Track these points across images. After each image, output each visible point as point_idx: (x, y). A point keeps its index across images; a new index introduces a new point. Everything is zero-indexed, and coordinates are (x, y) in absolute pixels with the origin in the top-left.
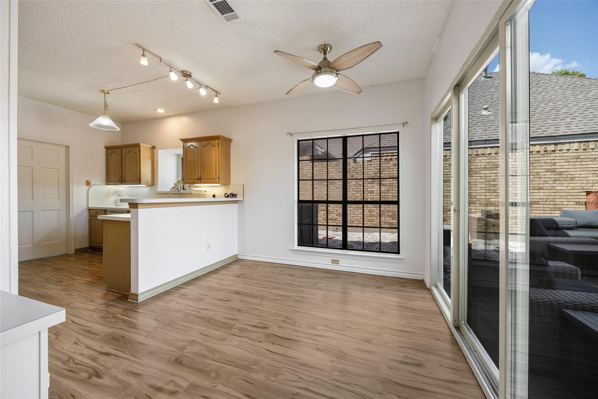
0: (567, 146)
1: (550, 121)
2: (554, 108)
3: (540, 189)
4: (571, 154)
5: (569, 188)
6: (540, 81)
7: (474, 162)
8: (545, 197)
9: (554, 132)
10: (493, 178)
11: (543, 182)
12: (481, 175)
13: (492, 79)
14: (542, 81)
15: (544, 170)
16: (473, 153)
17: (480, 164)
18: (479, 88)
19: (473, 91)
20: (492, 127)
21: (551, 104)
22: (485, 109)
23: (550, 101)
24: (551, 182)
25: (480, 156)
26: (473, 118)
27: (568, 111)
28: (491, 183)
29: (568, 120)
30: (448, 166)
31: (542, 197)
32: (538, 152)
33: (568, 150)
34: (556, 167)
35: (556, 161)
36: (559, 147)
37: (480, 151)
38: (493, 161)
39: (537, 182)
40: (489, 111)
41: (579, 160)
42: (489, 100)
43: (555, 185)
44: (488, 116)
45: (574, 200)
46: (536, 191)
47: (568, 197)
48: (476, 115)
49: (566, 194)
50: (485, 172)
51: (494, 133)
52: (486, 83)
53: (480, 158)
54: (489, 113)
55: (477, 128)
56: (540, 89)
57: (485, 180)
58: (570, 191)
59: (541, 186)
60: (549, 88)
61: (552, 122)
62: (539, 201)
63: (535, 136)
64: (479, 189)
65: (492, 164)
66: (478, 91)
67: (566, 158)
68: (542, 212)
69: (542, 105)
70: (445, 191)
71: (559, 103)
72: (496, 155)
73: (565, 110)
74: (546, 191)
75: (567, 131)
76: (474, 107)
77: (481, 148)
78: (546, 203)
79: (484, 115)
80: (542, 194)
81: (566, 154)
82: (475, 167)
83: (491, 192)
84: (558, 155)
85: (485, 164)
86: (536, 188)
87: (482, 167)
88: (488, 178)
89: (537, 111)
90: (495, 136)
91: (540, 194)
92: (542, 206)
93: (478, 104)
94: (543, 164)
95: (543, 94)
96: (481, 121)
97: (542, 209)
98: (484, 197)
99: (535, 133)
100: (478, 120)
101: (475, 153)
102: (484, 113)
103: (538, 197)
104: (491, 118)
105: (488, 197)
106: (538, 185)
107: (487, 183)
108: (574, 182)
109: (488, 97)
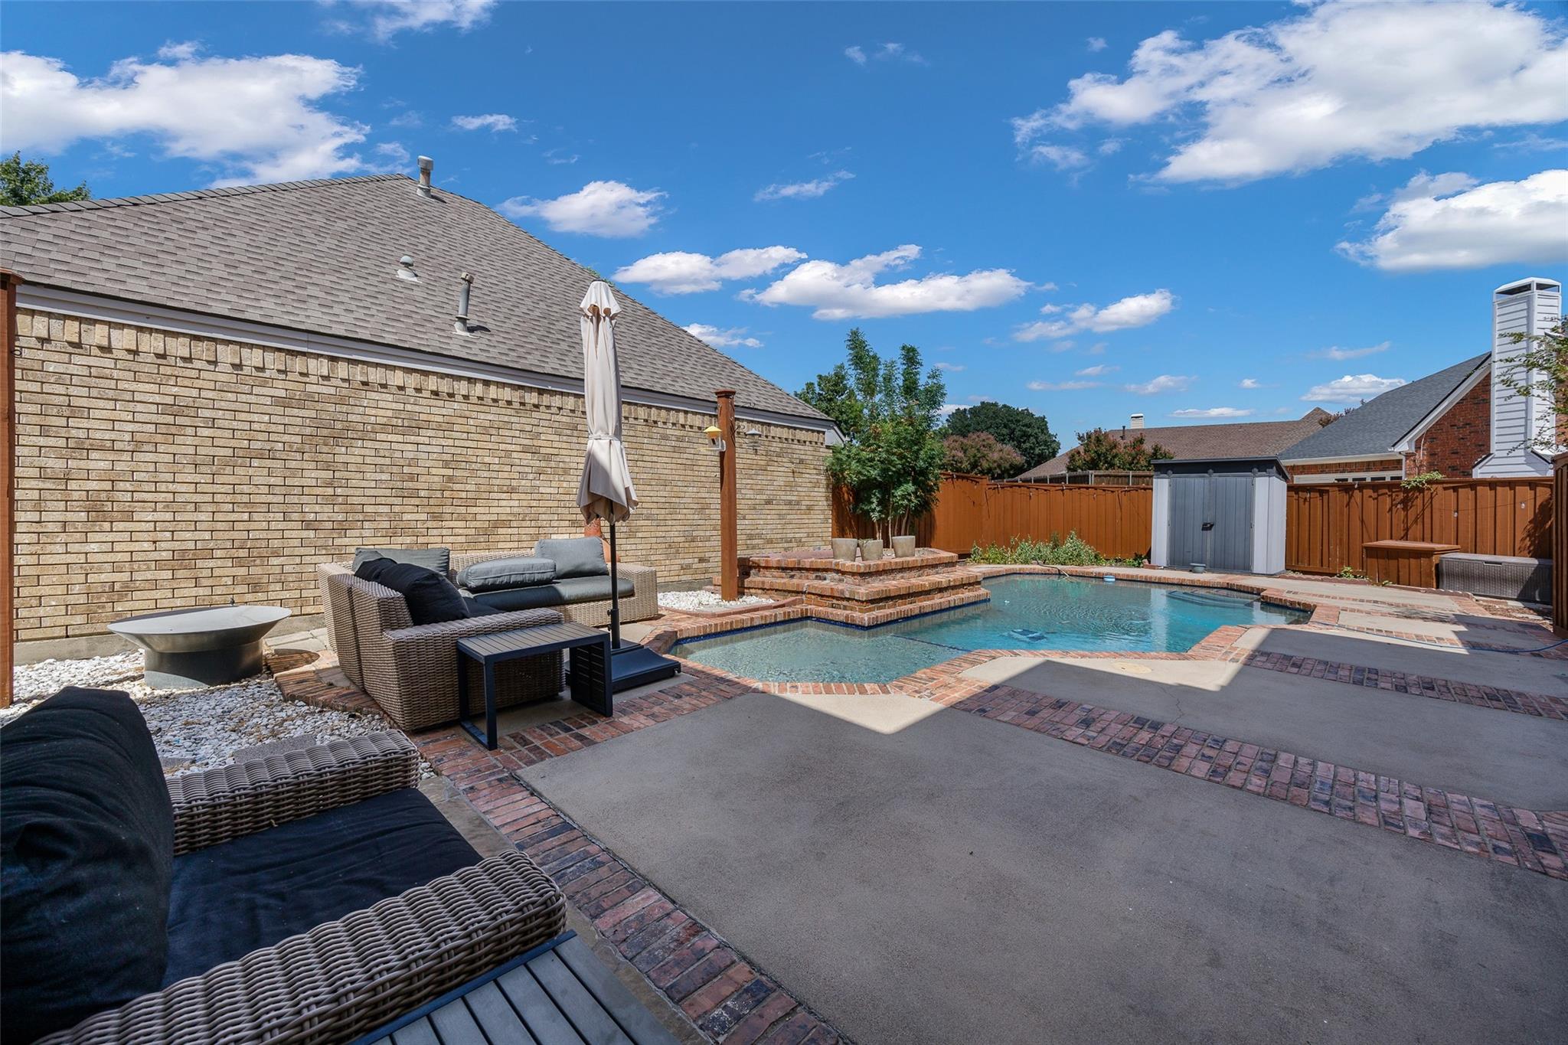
0: (557, 401)
1: (534, 339)
2: (546, 316)
3: (512, 490)
4: (564, 419)
5: (561, 491)
6: (532, 252)
7: (358, 403)
8: (520, 510)
9: (538, 363)
10: (411, 455)
11: (516, 476)
12: (377, 445)
13: (441, 204)
14: (536, 255)
15: (518, 448)
16: (354, 376)
17: (373, 412)
18: (405, 209)
19: (388, 211)
20: (414, 315)
21: (542, 305)
22: (407, 265)
23: (543, 299)
24: (531, 476)
25: (373, 387)
26: (370, 277)
27: (565, 329)
28: (406, 470)
29: (564, 346)
30: (268, 403)
31: (516, 510)
32: (509, 403)
33: (560, 409)
34: (540, 443)
35: (541, 430)
36: (546, 399)
37: (375, 376)
38: (409, 407)
39: (506, 475)
40: (416, 276)
41: (575, 433)
42: (422, 247)
43: (538, 482)
44: (410, 287)
45: (569, 517)
46: (504, 496)
47: (560, 510)
48: (381, 274)
49: (555, 504)
50: (390, 438)
51: (414, 333)
52: (426, 207)
53: (374, 395)
54: (415, 279)
55: (374, 307)
56: (530, 270)
57: (388, 461)
58: (563, 497)
59: (514, 483)
60: (546, 274)
61: (538, 342)
62: (510, 518)
63: (482, 360)
64: (373, 484)
65: (407, 417)
66: (400, 216)
67: (556, 425)
68: (516, 545)
69: (528, 301)
70: (259, 489)
71: (556, 308)
72: (417, 395)
73: (562, 325)
74: (523, 496)
75: (558, 367)
76: (378, 249)
77: (377, 365)
78: (524, 524)
79: (401, 281)
80: (516, 503)
81: (557, 418)
82: (358, 418)
83: (406, 495)
84: (544, 416)
85: (389, 413)
86: (505, 488)
87: (380, 420)
88: (398, 454)
89: (517, 312)
90: (415, 341)
91: (512, 503)
92: (515, 531)
93: (393, 249)
94: (517, 433)
95: (533, 280)
96: (391, 292)
97: (516, 538)
98: (386, 509)
99: (504, 357)
100: (382, 287)
101: (359, 378)
102: (403, 274)
103: (508, 510)
104: (418, 293)
105: (396, 509)
106: (508, 482)
107: (395, 469)
108: (569, 478)
109: (422, 240)
